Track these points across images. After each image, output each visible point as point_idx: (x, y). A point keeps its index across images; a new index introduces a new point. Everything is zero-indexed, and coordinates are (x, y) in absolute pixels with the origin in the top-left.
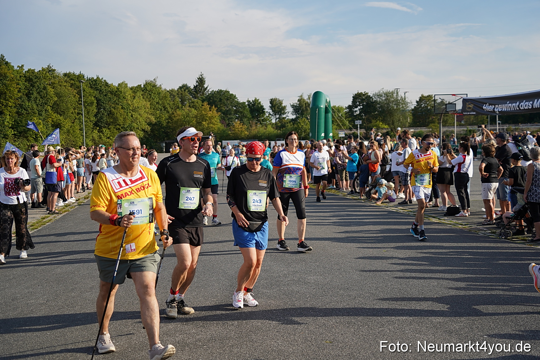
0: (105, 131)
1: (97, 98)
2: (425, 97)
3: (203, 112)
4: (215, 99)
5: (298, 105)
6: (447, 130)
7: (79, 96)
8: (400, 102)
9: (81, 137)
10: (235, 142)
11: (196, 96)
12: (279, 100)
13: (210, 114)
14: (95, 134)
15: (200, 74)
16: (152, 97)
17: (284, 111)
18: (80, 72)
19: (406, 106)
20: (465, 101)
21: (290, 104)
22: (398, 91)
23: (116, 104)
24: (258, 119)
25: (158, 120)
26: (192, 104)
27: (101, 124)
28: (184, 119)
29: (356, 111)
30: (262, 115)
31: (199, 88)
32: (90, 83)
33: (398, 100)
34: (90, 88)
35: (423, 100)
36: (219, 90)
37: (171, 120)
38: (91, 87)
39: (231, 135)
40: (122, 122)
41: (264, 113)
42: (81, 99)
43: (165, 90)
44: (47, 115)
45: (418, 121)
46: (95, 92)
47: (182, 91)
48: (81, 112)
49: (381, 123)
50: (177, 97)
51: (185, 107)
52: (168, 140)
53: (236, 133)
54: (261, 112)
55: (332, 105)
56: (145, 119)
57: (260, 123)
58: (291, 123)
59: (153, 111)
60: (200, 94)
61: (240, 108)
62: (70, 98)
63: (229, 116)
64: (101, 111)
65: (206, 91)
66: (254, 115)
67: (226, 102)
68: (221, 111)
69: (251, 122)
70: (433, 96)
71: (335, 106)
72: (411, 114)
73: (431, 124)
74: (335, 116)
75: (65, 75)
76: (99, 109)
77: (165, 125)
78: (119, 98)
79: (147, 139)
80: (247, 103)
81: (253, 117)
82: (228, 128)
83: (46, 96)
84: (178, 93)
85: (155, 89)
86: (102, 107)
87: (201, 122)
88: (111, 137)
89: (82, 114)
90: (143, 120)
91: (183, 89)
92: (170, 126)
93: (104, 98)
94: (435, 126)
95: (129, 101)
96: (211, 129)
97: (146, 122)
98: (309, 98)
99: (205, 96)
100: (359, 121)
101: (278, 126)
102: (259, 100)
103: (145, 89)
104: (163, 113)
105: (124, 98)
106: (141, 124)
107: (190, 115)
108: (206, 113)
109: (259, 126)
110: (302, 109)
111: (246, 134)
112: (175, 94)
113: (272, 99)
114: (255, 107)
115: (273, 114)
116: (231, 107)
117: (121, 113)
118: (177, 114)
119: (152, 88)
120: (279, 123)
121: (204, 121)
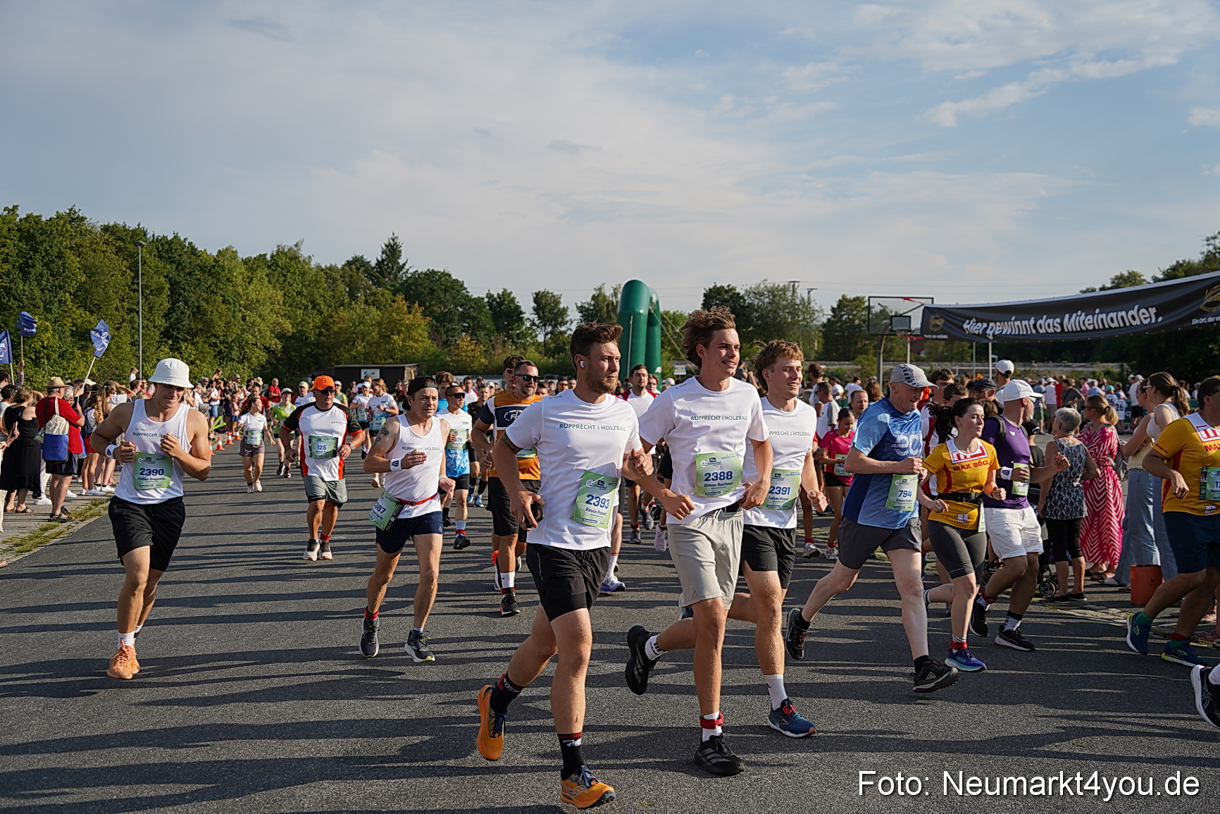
0: (186, 348)
1: (170, 278)
2: (850, 301)
3: (394, 314)
4: (420, 289)
5: (592, 308)
7: (132, 274)
8: (798, 309)
9: (133, 360)
11: (382, 280)
12: (553, 296)
13: (408, 320)
15: (391, 236)
16: (288, 280)
17: (562, 319)
18: (139, 225)
19: (810, 316)
20: (929, 312)
21: (576, 304)
22: (796, 287)
23: (212, 292)
24: (508, 332)
25: (299, 328)
26: (372, 298)
27: (178, 333)
28: (353, 328)
30: (516, 324)
31: (387, 264)
32: (157, 248)
33: (796, 304)
34: (157, 258)
35: (846, 306)
36: (428, 270)
37: (327, 330)
38: (160, 257)
39: (451, 364)
40: (223, 331)
41: (520, 320)
42: (138, 280)
43: (319, 267)
44: (62, 311)
45: (834, 348)
46: (168, 266)
47: (351, 269)
48: (135, 307)
50: (340, 282)
51: (356, 303)
53: (462, 361)
54: (515, 318)
55: (662, 310)
56: (271, 326)
57: (513, 342)
59: (289, 309)
60: (390, 279)
61: (472, 310)
62: (113, 278)
63: (447, 325)
64: (179, 307)
65: (401, 273)
66: (501, 325)
67: (442, 296)
68: (431, 314)
69: (493, 338)
70: (866, 299)
71: (669, 311)
72: (821, 334)
73: (860, 356)
74: (667, 333)
75: (106, 229)
76: (174, 301)
77: (313, 339)
78: (219, 280)
80: (486, 300)
81: (498, 329)
82: (446, 350)
83: (62, 271)
84: (344, 274)
85: (295, 265)
86: (181, 299)
87: (389, 337)
88: (198, 362)
89: (138, 313)
90: (266, 328)
91: (353, 267)
92: (323, 343)
93: (187, 280)
94: (868, 360)
95: (240, 287)
96: (410, 351)
97: (272, 332)
98: (615, 294)
99: (400, 281)
101: (550, 349)
102: (511, 293)
103: (273, 263)
104: (310, 315)
105: (228, 279)
106: (261, 337)
107: (367, 320)
108: (400, 316)
109: (510, 347)
110: (600, 315)
111: (483, 363)
112: (337, 276)
113: (539, 292)
114: (502, 308)
115: (539, 323)
116: (452, 306)
117: (220, 311)
118: (340, 318)
119: (289, 263)
120: (551, 343)
121: (396, 333)
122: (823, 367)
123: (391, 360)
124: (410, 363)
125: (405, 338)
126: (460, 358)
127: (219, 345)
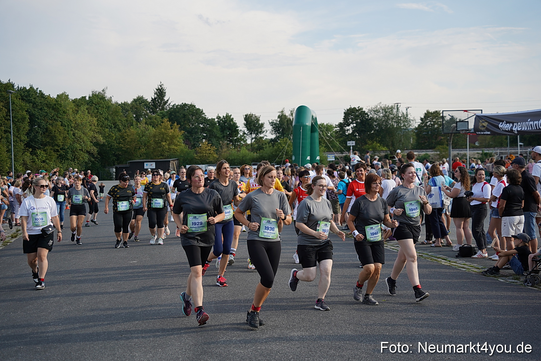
0: (40, 153)
1: (29, 112)
2: (431, 113)
3: (163, 130)
4: (178, 114)
5: (278, 123)
6: (458, 153)
7: (6, 110)
8: (401, 119)
9: (8, 161)
11: (155, 110)
12: (256, 117)
13: (171, 132)
14: (27, 157)
15: (159, 84)
16: (100, 111)
17: (261, 129)
18: (9, 81)
19: (408, 124)
20: (479, 118)
21: (269, 121)
22: (399, 106)
23: (55, 120)
24: (229, 139)
25: (108, 140)
26: (150, 120)
27: (35, 144)
28: (139, 139)
29: (348, 130)
30: (235, 133)
31: (158, 101)
32: (21, 94)
33: (399, 117)
34: (20, 100)
35: (429, 117)
36: (183, 103)
37: (123, 140)
38: (23, 99)
39: (197, 158)
40: (62, 142)
41: (237, 132)
42: (10, 113)
43: (117, 103)
45: (423, 142)
46: (28, 105)
47: (137, 105)
48: (9, 130)
49: (378, 145)
50: (130, 112)
51: (140, 124)
52: (118, 164)
53: (203, 156)
54: (233, 130)
55: (319, 123)
56: (91, 139)
57: (233, 144)
58: (270, 144)
59: (101, 128)
60: (160, 109)
61: (208, 126)
63: (194, 135)
64: (35, 129)
65: (166, 105)
66: (225, 135)
67: (190, 117)
68: (184, 129)
69: (221, 142)
70: (441, 112)
71: (323, 124)
72: (414, 134)
73: (438, 146)
74: (322, 136)
76: (32, 125)
77: (115, 146)
78: (58, 112)
80: (216, 120)
81: (224, 137)
82: (193, 150)
84: (132, 107)
85: (103, 103)
86: (36, 124)
88: (47, 161)
89: (10, 133)
90: (87, 140)
91: (138, 102)
92: (121, 148)
93: (39, 113)
94: (444, 149)
95: (71, 116)
96: (173, 151)
97: (91, 142)
98: (292, 114)
99: (165, 111)
100: (351, 142)
101: (254, 148)
102: (231, 116)
103: (90, 102)
104: (113, 132)
105: (64, 112)
106: (84, 145)
107: (147, 133)
108: (166, 131)
109: (231, 147)
110: (283, 127)
111: (216, 157)
112: (128, 108)
113: (247, 114)
114: (226, 124)
115: (248, 133)
116: (197, 124)
117: (60, 131)
118: (131, 133)
119: (99, 101)
120: (255, 144)
121: (164, 141)
122: (415, 153)
123: (161, 157)
124: (173, 158)
125: (169, 143)
126: (202, 154)
127: (60, 150)
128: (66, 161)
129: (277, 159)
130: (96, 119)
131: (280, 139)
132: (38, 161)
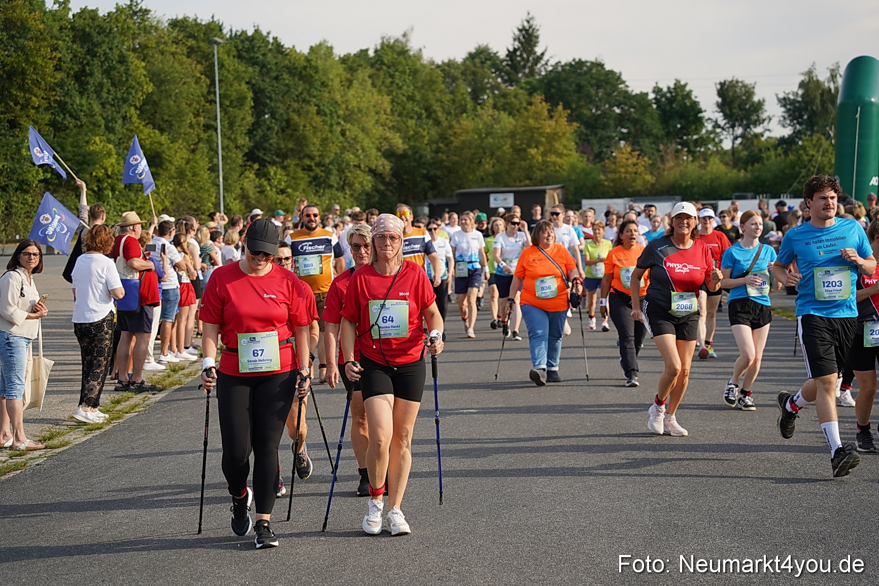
0: (275, 174)
1: (253, 85)
3: (531, 121)
4: (565, 86)
5: (800, 99)
7: (208, 81)
9: (212, 190)
10: (616, 204)
11: (514, 77)
12: (745, 86)
13: (549, 126)
14: (250, 181)
15: (525, 17)
16: (397, 82)
17: (758, 117)
18: (212, 18)
21: (777, 95)
23: (304, 101)
24: (682, 138)
25: (412, 143)
26: (502, 100)
27: (265, 154)
28: (479, 141)
30: (693, 127)
31: (521, 56)
32: (236, 47)
34: (236, 60)
36: (574, 60)
37: (446, 145)
38: (240, 57)
39: (606, 183)
40: (318, 150)
41: (699, 121)
42: (215, 88)
43: (432, 62)
44: (127, 129)
46: (250, 69)
47: (475, 66)
48: (213, 123)
50: (461, 81)
51: (482, 109)
52: (435, 197)
53: (620, 178)
54: (691, 118)
56: (377, 142)
57: (689, 151)
58: (780, 150)
59: (398, 119)
60: (524, 73)
61: (632, 110)
62: (186, 86)
63: (601, 133)
64: (265, 121)
65: (539, 66)
66: (672, 130)
67: (593, 92)
68: (579, 118)
69: (661, 147)
75: (174, 24)
76: (259, 115)
77: (429, 157)
78: (311, 84)
79: (382, 195)
80: (652, 96)
81: (668, 134)
82: (599, 165)
83: (124, 79)
84: (466, 70)
85: (404, 62)
86: (266, 111)
88: (289, 190)
89: (216, 129)
90: (371, 145)
91: (477, 61)
92: (442, 161)
93: (273, 86)
95: (337, 93)
96: (552, 168)
97: (379, 149)
98: (834, 78)
99: (537, 77)
101: (740, 159)
102: (686, 85)
103: (378, 60)
104: (425, 126)
105: (323, 84)
106: (366, 156)
107: (496, 129)
108: (539, 123)
109: (685, 158)
110: (812, 109)
111: (648, 181)
112: (457, 73)
113: (725, 81)
114: (674, 106)
115: (725, 124)
116: (607, 106)
117: (314, 124)
118: (462, 129)
119: (396, 59)
120: (742, 150)
121: (534, 145)
123: (527, 182)
124: (553, 184)
125: (545, 151)
126: (618, 175)
127: (314, 168)
128: (326, 191)
129: (795, 184)
130: (387, 99)
131: (803, 136)
132: (271, 190)
